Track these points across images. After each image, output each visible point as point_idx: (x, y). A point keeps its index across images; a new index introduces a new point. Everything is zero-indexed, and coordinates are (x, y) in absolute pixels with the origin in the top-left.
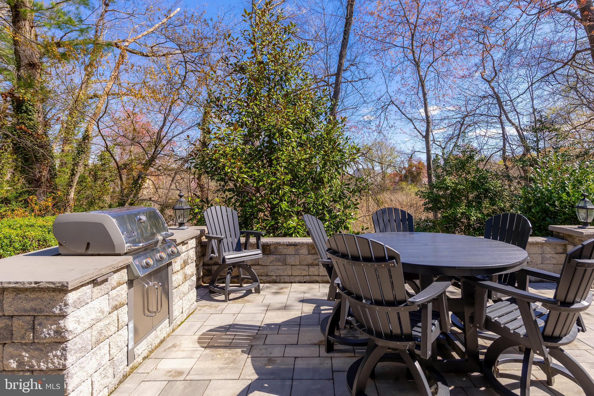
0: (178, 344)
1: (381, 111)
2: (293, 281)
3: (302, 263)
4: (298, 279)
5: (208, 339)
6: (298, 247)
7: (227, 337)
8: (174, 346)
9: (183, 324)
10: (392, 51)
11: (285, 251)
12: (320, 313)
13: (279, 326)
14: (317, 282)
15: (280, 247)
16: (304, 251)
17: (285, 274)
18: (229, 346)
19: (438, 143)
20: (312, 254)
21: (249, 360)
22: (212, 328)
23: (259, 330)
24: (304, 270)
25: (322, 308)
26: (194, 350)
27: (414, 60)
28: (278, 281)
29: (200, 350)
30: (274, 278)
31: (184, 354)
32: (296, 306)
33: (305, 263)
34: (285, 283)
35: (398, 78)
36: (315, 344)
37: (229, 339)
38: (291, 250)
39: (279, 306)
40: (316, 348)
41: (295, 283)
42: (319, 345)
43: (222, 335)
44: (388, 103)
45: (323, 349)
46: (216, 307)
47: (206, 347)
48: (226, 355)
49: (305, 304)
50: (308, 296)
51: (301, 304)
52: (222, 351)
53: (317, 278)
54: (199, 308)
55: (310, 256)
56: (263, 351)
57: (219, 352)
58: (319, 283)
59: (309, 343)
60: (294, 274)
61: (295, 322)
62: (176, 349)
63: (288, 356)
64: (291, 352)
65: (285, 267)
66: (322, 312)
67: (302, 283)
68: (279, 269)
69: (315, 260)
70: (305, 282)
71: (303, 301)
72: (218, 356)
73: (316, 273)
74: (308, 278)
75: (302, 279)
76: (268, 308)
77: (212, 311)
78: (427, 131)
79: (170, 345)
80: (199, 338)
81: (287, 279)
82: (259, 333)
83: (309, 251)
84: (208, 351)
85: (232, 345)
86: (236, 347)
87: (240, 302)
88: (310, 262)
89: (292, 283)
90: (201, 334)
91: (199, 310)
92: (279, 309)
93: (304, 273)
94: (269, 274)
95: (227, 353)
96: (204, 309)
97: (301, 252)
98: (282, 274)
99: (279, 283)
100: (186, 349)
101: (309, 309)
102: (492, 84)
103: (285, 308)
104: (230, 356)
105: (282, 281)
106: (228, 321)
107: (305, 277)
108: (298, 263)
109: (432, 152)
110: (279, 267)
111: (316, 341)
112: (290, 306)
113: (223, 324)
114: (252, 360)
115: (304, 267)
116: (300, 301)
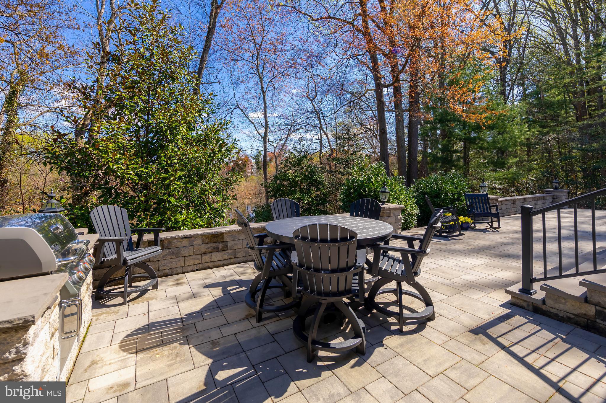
0: (98, 359)
1: (226, 113)
2: (186, 271)
3: (195, 253)
4: (191, 268)
5: (133, 344)
6: (192, 238)
7: (154, 337)
8: (94, 363)
9: (87, 339)
10: (240, 63)
11: (179, 243)
12: (230, 294)
13: (201, 313)
14: (209, 268)
15: (174, 241)
16: (198, 242)
17: (178, 265)
18: (162, 344)
19: (272, 143)
20: (206, 244)
21: (193, 349)
22: (129, 333)
23: (182, 321)
24: (198, 259)
25: (229, 289)
26: (124, 359)
27: (259, 74)
28: (170, 274)
29: (131, 357)
30: (166, 271)
31: (114, 367)
32: (203, 292)
33: (199, 252)
34: (178, 274)
35: (242, 86)
36: (243, 319)
37: (158, 337)
38: (186, 242)
39: (186, 296)
40: (247, 322)
41: (188, 272)
42: (247, 318)
43: (147, 336)
44: (234, 107)
45: (254, 321)
46: (117, 312)
47: (136, 352)
48: (166, 353)
49: (211, 289)
50: (209, 281)
51: (207, 289)
52: (158, 350)
53: (209, 265)
54: (94, 318)
55: (204, 245)
56: (201, 338)
57: (156, 352)
58: (211, 268)
59: (238, 319)
60: (187, 265)
61: (213, 306)
62: (99, 365)
63: (228, 334)
64: (228, 331)
65: (179, 259)
66: (232, 292)
67: (195, 271)
68: (172, 262)
69: (208, 248)
70: (197, 270)
71: (207, 286)
72: (157, 356)
73: (209, 260)
74: (200, 266)
75: (195, 267)
76: (177, 300)
77: (114, 317)
78: (266, 133)
79: (88, 363)
80: (121, 347)
81: (180, 270)
82: (185, 324)
83: (202, 241)
84: (141, 355)
85: (164, 342)
86: (171, 342)
87: (141, 302)
88: (203, 250)
89: (184, 273)
90: (119, 342)
91: (96, 320)
92: (189, 298)
93: (197, 262)
94: (161, 269)
95: (166, 350)
96: (102, 317)
97: (195, 243)
98: (175, 266)
99: (172, 275)
100: (112, 361)
101: (217, 292)
102: (314, 102)
103: (194, 296)
104: (171, 352)
105: (174, 273)
106: (143, 322)
107: (198, 266)
108: (191, 254)
109: (268, 150)
110: (172, 260)
111: (243, 317)
112: (197, 293)
113: (139, 326)
114: (196, 349)
115: (197, 256)
116: (204, 287)
